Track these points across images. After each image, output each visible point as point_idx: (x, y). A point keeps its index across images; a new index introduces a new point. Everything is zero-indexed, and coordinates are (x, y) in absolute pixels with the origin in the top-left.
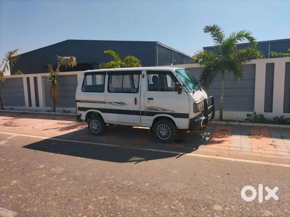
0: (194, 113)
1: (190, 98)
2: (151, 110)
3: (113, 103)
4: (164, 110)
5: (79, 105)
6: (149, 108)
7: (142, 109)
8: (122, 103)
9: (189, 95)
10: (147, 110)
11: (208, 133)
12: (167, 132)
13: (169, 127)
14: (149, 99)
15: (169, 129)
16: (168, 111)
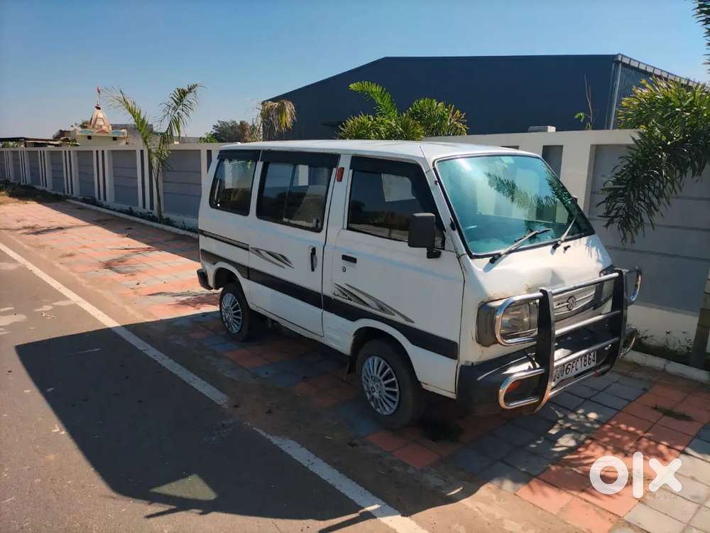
0: (478, 347)
1: (467, 280)
2: (349, 298)
3: (264, 253)
4: (382, 309)
6: (345, 292)
7: (329, 291)
8: (283, 259)
9: (465, 269)
10: (338, 295)
12: (388, 392)
13: (393, 374)
14: (345, 258)
15: (393, 379)
16: (394, 315)
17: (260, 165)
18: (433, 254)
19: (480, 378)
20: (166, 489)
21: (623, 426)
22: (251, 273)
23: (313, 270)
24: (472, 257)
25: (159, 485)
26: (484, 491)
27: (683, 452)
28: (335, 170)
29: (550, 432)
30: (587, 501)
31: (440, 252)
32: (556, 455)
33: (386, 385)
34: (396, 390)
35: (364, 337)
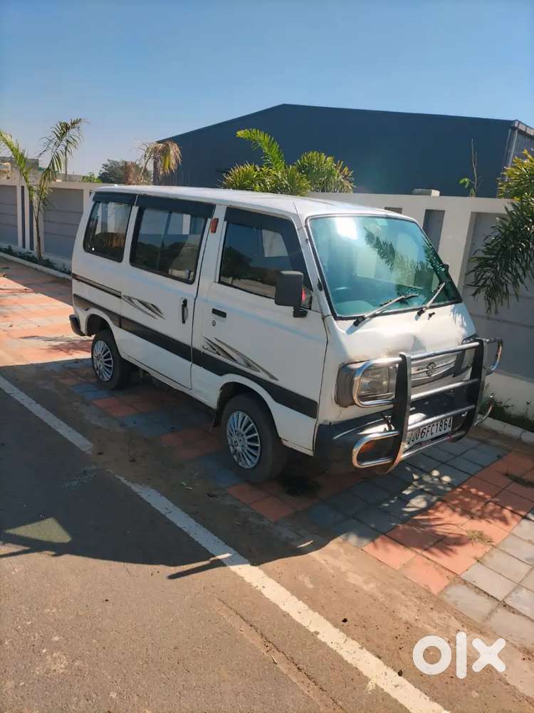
1: (330, 339)
2: (217, 353)
3: (136, 302)
4: (249, 366)
5: (78, 288)
6: (213, 346)
7: (198, 344)
8: (154, 309)
9: (328, 330)
10: (207, 349)
11: (446, 479)
12: (249, 446)
13: (256, 429)
14: (215, 311)
15: (256, 435)
16: (259, 372)
17: (135, 209)
18: (300, 313)
19: (335, 438)
20: (21, 531)
21: (473, 490)
22: (122, 321)
23: (184, 322)
24: (336, 318)
25: (14, 526)
26: (333, 545)
27: (525, 517)
28: (209, 220)
29: (404, 492)
30: (429, 559)
31: (306, 312)
32: (406, 515)
33: (249, 440)
34: (258, 445)
35: (231, 392)
